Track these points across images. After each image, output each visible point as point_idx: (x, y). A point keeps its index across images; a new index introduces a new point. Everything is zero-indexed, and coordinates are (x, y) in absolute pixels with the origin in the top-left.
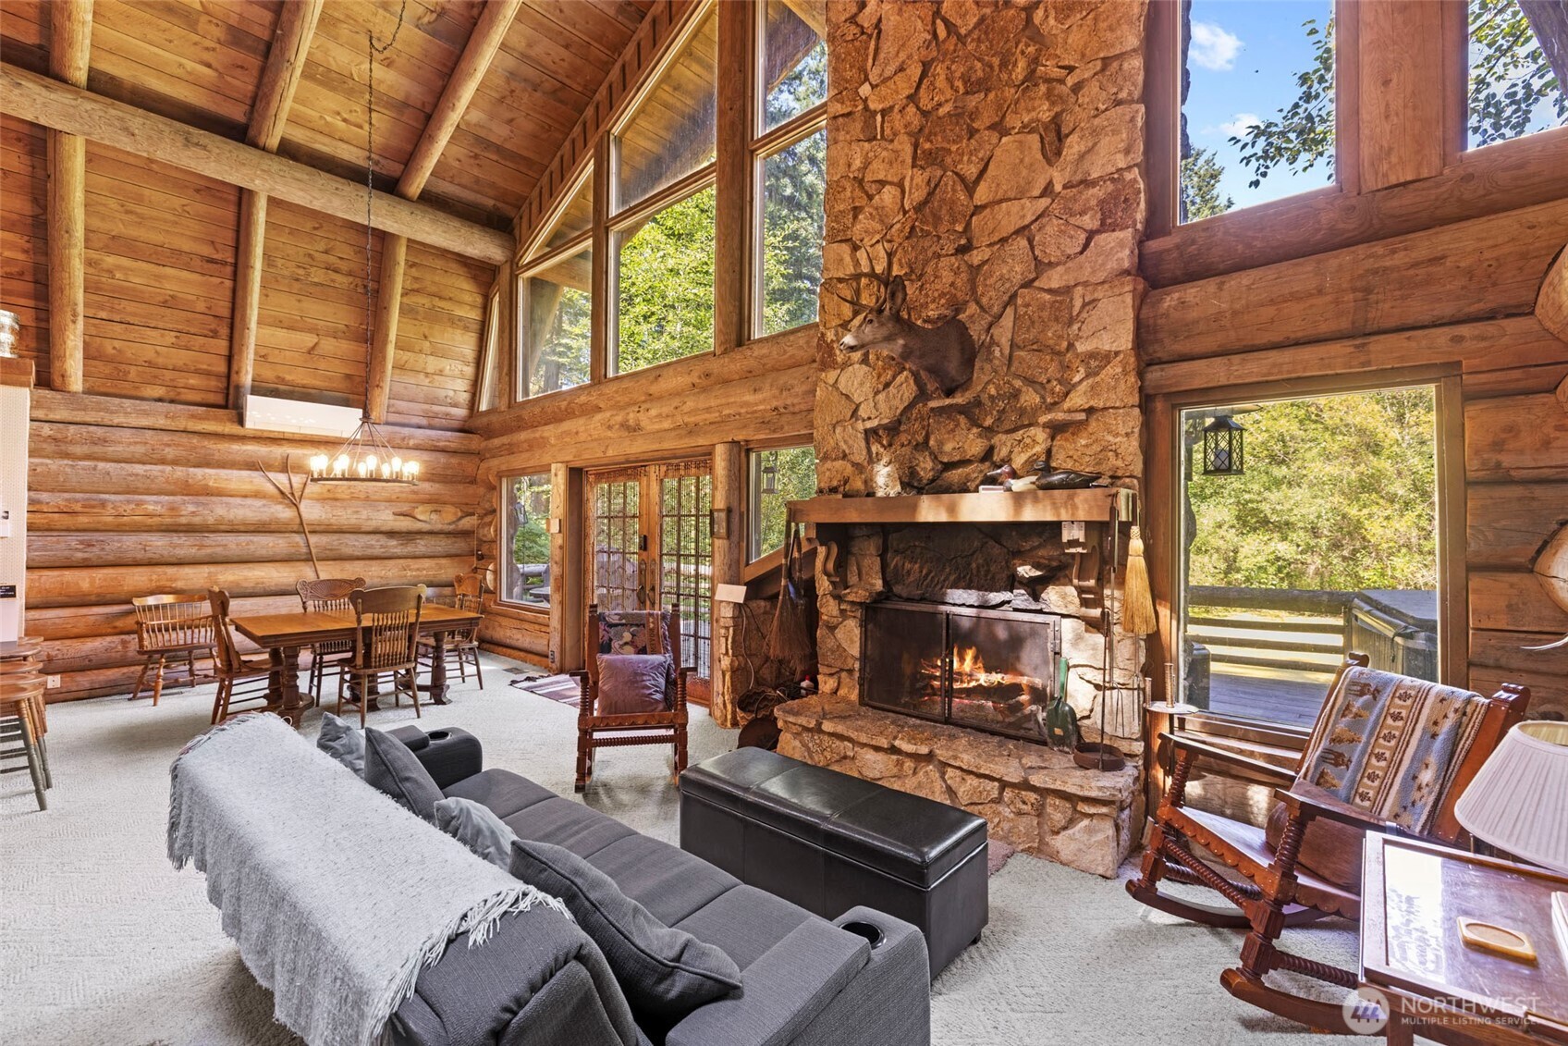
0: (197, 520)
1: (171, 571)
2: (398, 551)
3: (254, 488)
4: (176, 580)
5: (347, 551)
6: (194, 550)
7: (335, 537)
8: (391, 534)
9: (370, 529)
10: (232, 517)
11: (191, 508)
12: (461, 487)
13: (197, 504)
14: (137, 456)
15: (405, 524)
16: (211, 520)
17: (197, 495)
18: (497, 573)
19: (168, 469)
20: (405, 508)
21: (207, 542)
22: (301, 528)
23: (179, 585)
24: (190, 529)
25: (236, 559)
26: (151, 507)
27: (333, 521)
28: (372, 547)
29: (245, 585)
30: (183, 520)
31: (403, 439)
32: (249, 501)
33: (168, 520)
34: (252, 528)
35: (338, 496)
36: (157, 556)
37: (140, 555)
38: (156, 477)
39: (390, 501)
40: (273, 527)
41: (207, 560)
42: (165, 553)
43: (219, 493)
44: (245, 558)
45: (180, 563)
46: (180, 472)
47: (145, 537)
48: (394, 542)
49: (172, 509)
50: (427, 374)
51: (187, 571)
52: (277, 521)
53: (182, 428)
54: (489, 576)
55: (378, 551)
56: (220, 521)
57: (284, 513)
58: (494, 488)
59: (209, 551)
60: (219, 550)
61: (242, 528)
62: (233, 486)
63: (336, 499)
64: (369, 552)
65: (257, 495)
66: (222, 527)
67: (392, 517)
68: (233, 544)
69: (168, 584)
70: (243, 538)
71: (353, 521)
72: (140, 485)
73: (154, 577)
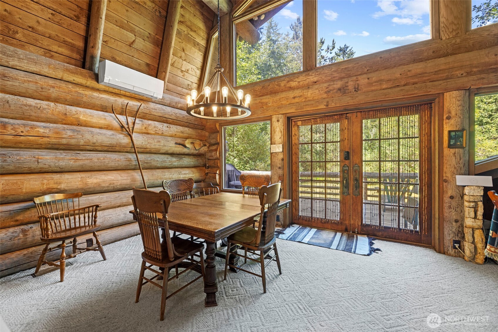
0: (73, 142)
1: (56, 177)
2: (176, 164)
3: (106, 123)
4: (60, 183)
5: (154, 164)
6: (72, 162)
7: (148, 155)
8: (172, 154)
9: (163, 151)
10: (95, 141)
11: (69, 133)
12: (200, 131)
13: (73, 131)
14: (30, 91)
15: (179, 149)
16: (82, 142)
17: (72, 124)
18: (220, 175)
19: (52, 104)
20: (179, 141)
21: (80, 157)
22: (133, 149)
23: (63, 186)
24: (68, 148)
25: (97, 168)
26: (42, 130)
27: (148, 146)
28: (165, 161)
29: (103, 185)
30: (64, 141)
31: (176, 103)
32: (104, 131)
33: (54, 141)
34: (106, 148)
35: (149, 132)
36: (47, 166)
37: (34, 166)
38: (44, 109)
39: (172, 136)
40: (117, 149)
41: (79, 169)
42: (52, 164)
43: (86, 125)
44: (103, 168)
45: (61, 171)
46: (60, 107)
47: (36, 153)
48: (174, 159)
49: (57, 133)
50: (182, 71)
51: (67, 176)
52: (120, 145)
53: (59, 77)
54: (217, 177)
55: (167, 164)
56: (87, 144)
57: (124, 140)
58: (218, 132)
59: (81, 163)
60: (87, 162)
61: (100, 149)
62: (94, 120)
63: (148, 134)
64: (164, 164)
65: (108, 127)
66: (88, 148)
67: (174, 145)
68: (96, 158)
69: (55, 186)
70: (101, 155)
71: (157, 147)
72: (33, 114)
73: (45, 182)
